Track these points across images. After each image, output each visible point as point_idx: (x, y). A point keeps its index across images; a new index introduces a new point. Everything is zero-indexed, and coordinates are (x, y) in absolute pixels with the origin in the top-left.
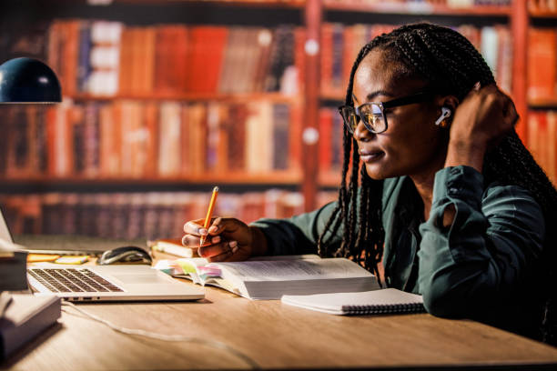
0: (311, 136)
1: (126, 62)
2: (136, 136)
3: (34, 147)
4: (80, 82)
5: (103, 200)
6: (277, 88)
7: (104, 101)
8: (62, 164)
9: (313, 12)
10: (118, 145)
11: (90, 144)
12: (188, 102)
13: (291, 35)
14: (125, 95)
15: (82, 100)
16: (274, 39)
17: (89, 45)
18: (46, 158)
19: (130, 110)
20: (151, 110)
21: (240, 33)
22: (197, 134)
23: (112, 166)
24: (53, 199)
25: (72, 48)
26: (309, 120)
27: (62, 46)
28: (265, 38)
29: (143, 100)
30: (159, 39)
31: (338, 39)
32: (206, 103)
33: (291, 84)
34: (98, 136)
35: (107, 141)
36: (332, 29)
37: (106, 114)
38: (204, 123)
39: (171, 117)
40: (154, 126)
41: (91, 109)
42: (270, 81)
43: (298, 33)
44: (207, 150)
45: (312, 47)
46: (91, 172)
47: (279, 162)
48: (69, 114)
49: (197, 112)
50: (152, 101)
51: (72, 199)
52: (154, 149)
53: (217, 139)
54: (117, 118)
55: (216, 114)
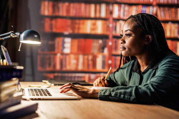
0: (110, 62)
1: (72, 46)
2: (73, 62)
3: (52, 64)
4: (62, 50)
5: (66, 75)
6: (103, 52)
7: (67, 54)
8: (58, 67)
9: (111, 37)
10: (70, 63)
11: (64, 63)
12: (84, 54)
13: (106, 41)
14: (71, 53)
15: (62, 54)
16: (103, 42)
17: (64, 43)
18: (55, 66)
19: (72, 56)
20: (76, 56)
21: (95, 41)
22: (86, 61)
23: (68, 68)
24: (56, 74)
25: (61, 43)
26: (110, 58)
27: (58, 43)
28: (100, 41)
29: (75, 54)
30: (79, 42)
31: (116, 42)
32: (88, 55)
33: (106, 51)
34: (66, 61)
35: (68, 62)
36: (114, 40)
37: (67, 57)
38: (88, 59)
39: (81, 58)
40: (77, 59)
41: (64, 56)
42: (101, 50)
43: (107, 41)
44: (88, 65)
45: (110, 44)
46: (64, 69)
47: (103, 67)
48: (60, 57)
49: (86, 57)
50: (77, 54)
51: (60, 75)
52: (77, 64)
53: (90, 62)
54: (70, 58)
55: (90, 57)
